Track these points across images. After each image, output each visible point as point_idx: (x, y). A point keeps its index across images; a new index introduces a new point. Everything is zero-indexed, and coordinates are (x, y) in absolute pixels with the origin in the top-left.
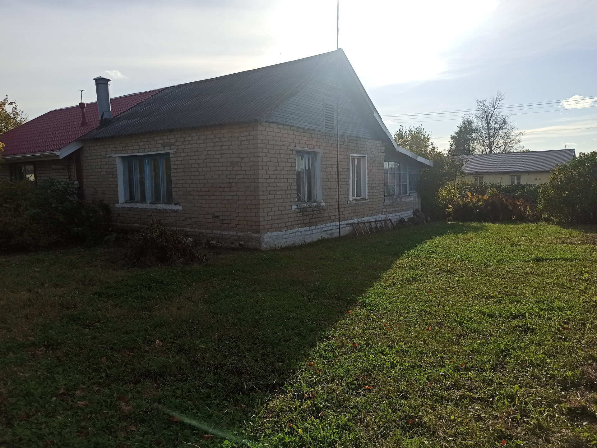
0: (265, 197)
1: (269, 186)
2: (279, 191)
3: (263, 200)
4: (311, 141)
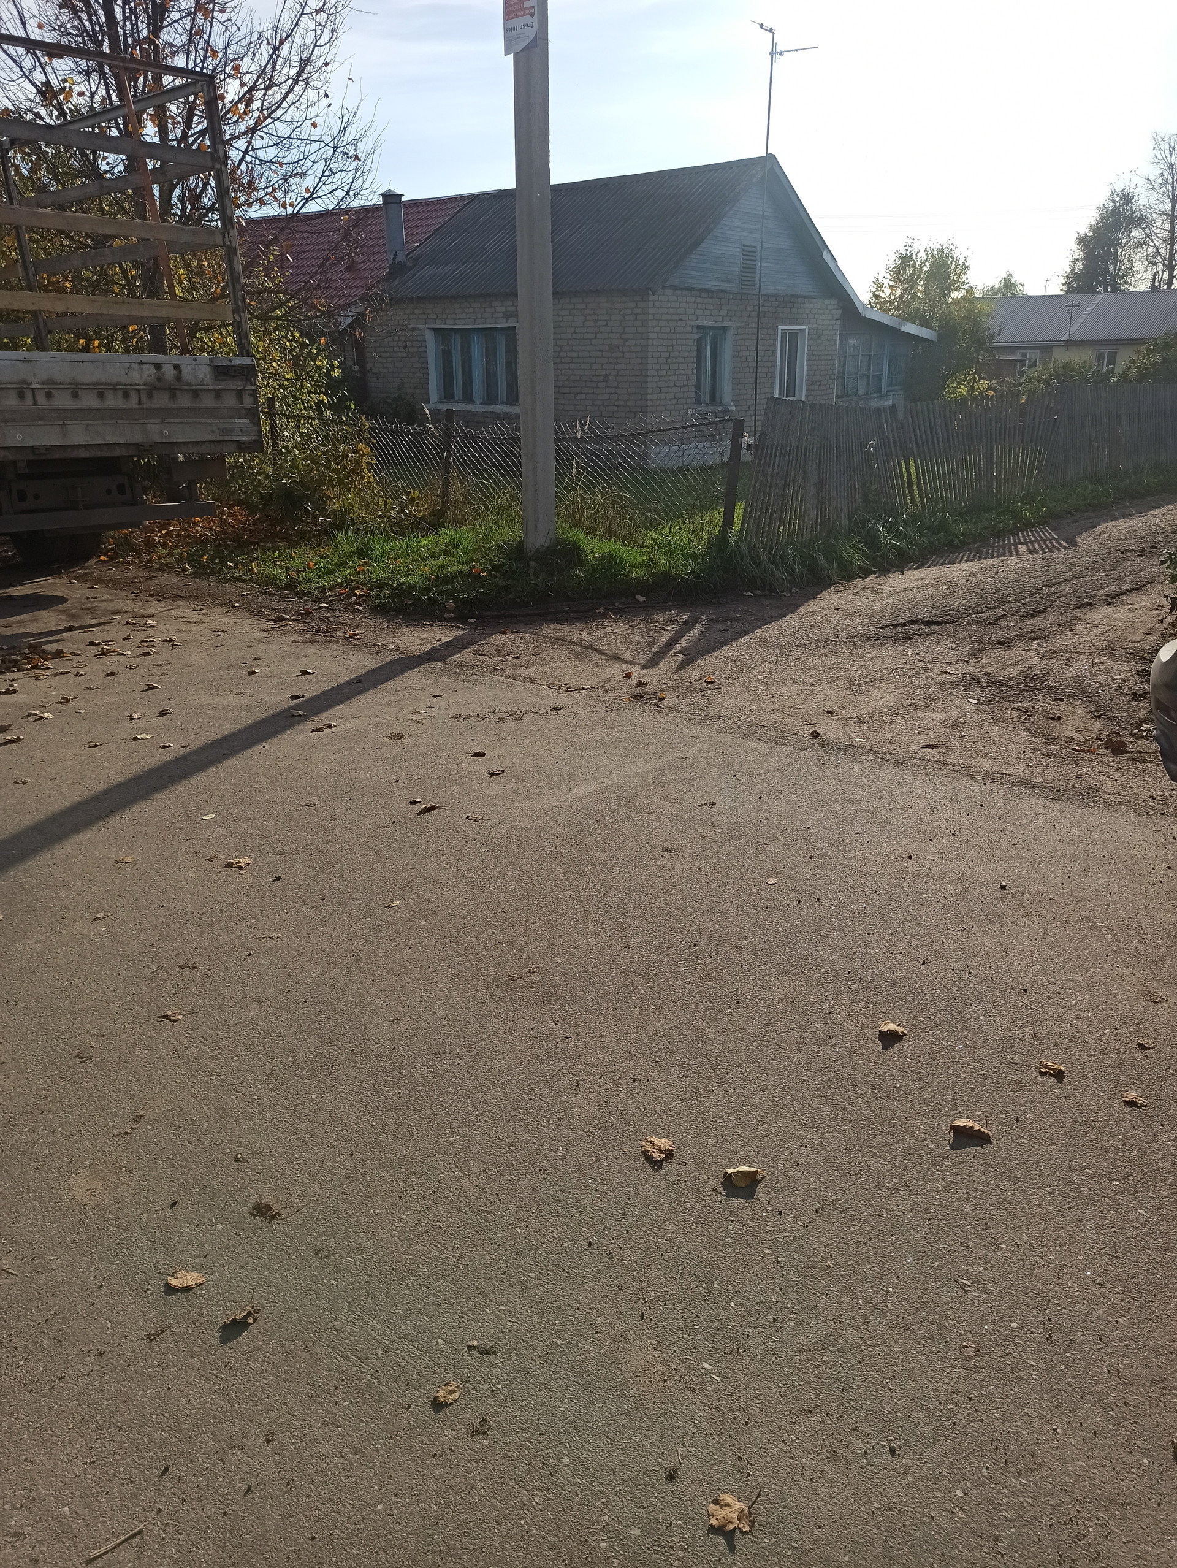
0: (654, 397)
1: (660, 381)
2: (672, 387)
3: (652, 401)
4: (719, 310)
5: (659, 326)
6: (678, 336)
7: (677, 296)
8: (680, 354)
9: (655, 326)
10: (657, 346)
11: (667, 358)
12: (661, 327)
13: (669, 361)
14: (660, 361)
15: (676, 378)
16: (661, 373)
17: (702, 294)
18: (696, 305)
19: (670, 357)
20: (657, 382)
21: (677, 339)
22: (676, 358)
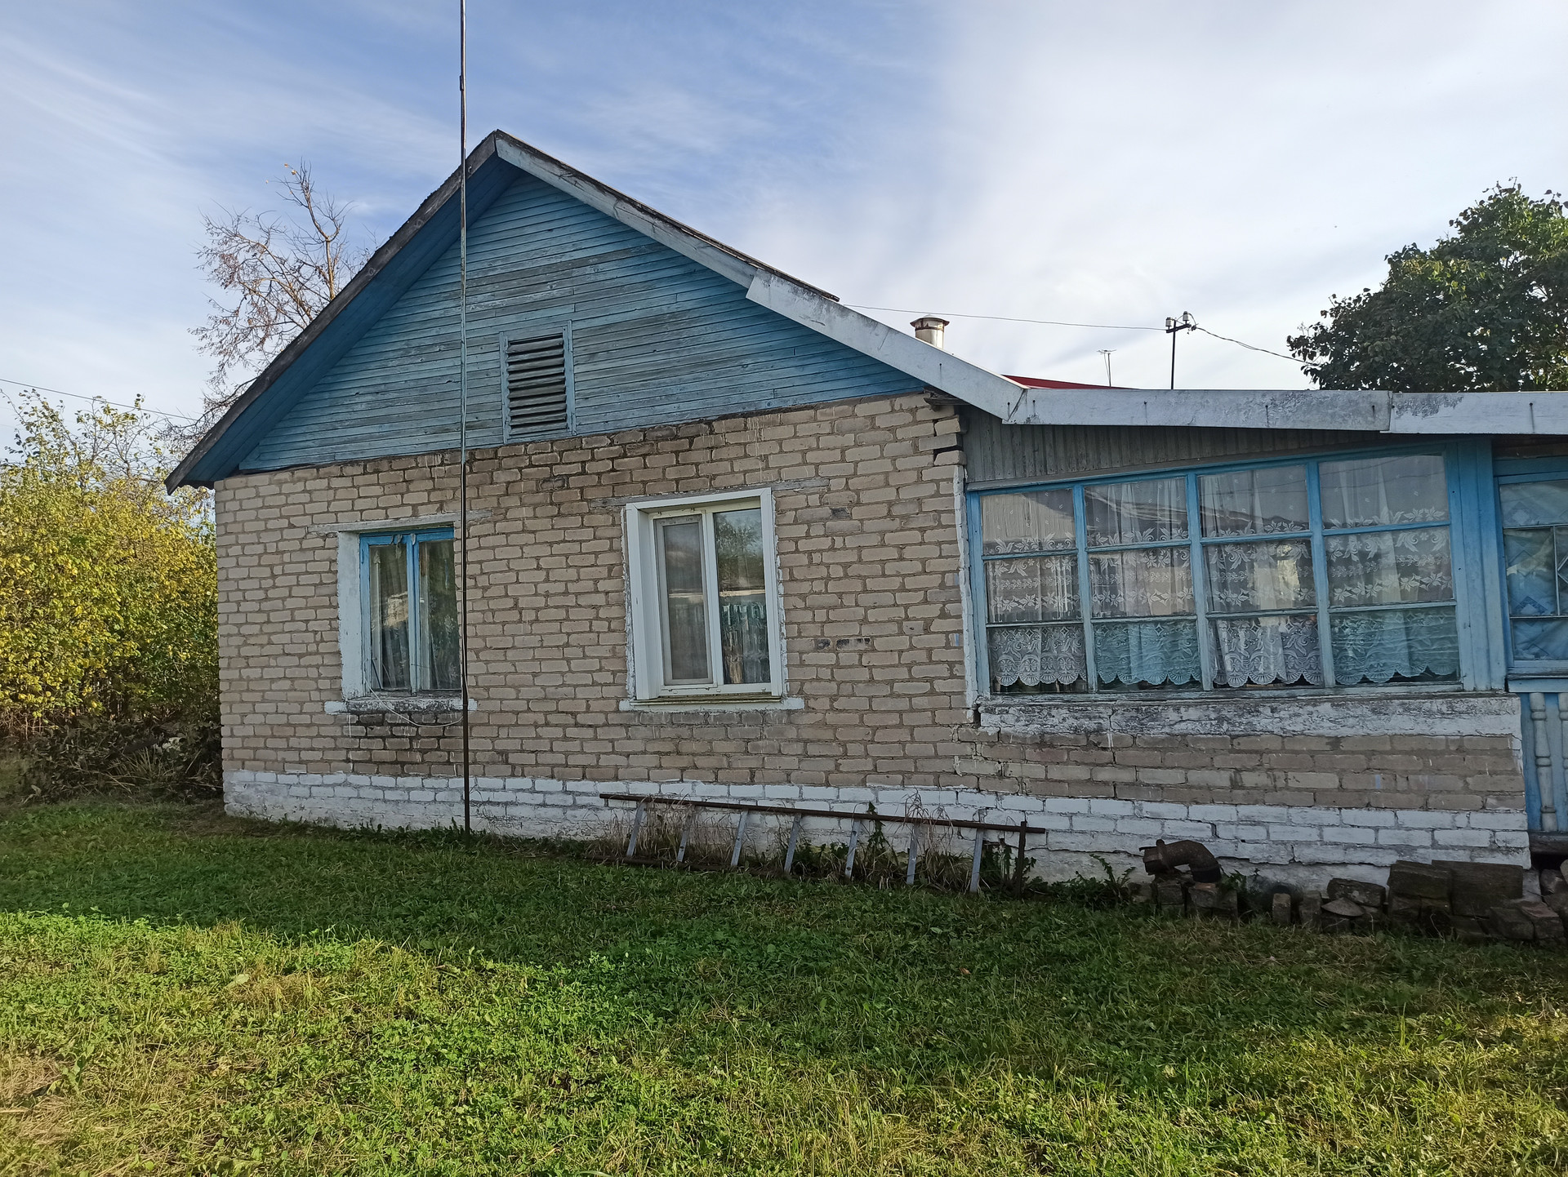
0: (234, 674)
1: (245, 644)
2: (276, 656)
3: (230, 681)
4: (402, 495)
5: (237, 544)
6: (286, 558)
7: (280, 483)
8: (296, 591)
9: (231, 546)
10: (236, 580)
11: (260, 601)
12: (243, 546)
13: (266, 606)
14: (244, 607)
15: (286, 638)
16: (245, 630)
17: (349, 470)
18: (332, 492)
19: (267, 599)
20: (239, 647)
21: (283, 564)
22: (283, 599)
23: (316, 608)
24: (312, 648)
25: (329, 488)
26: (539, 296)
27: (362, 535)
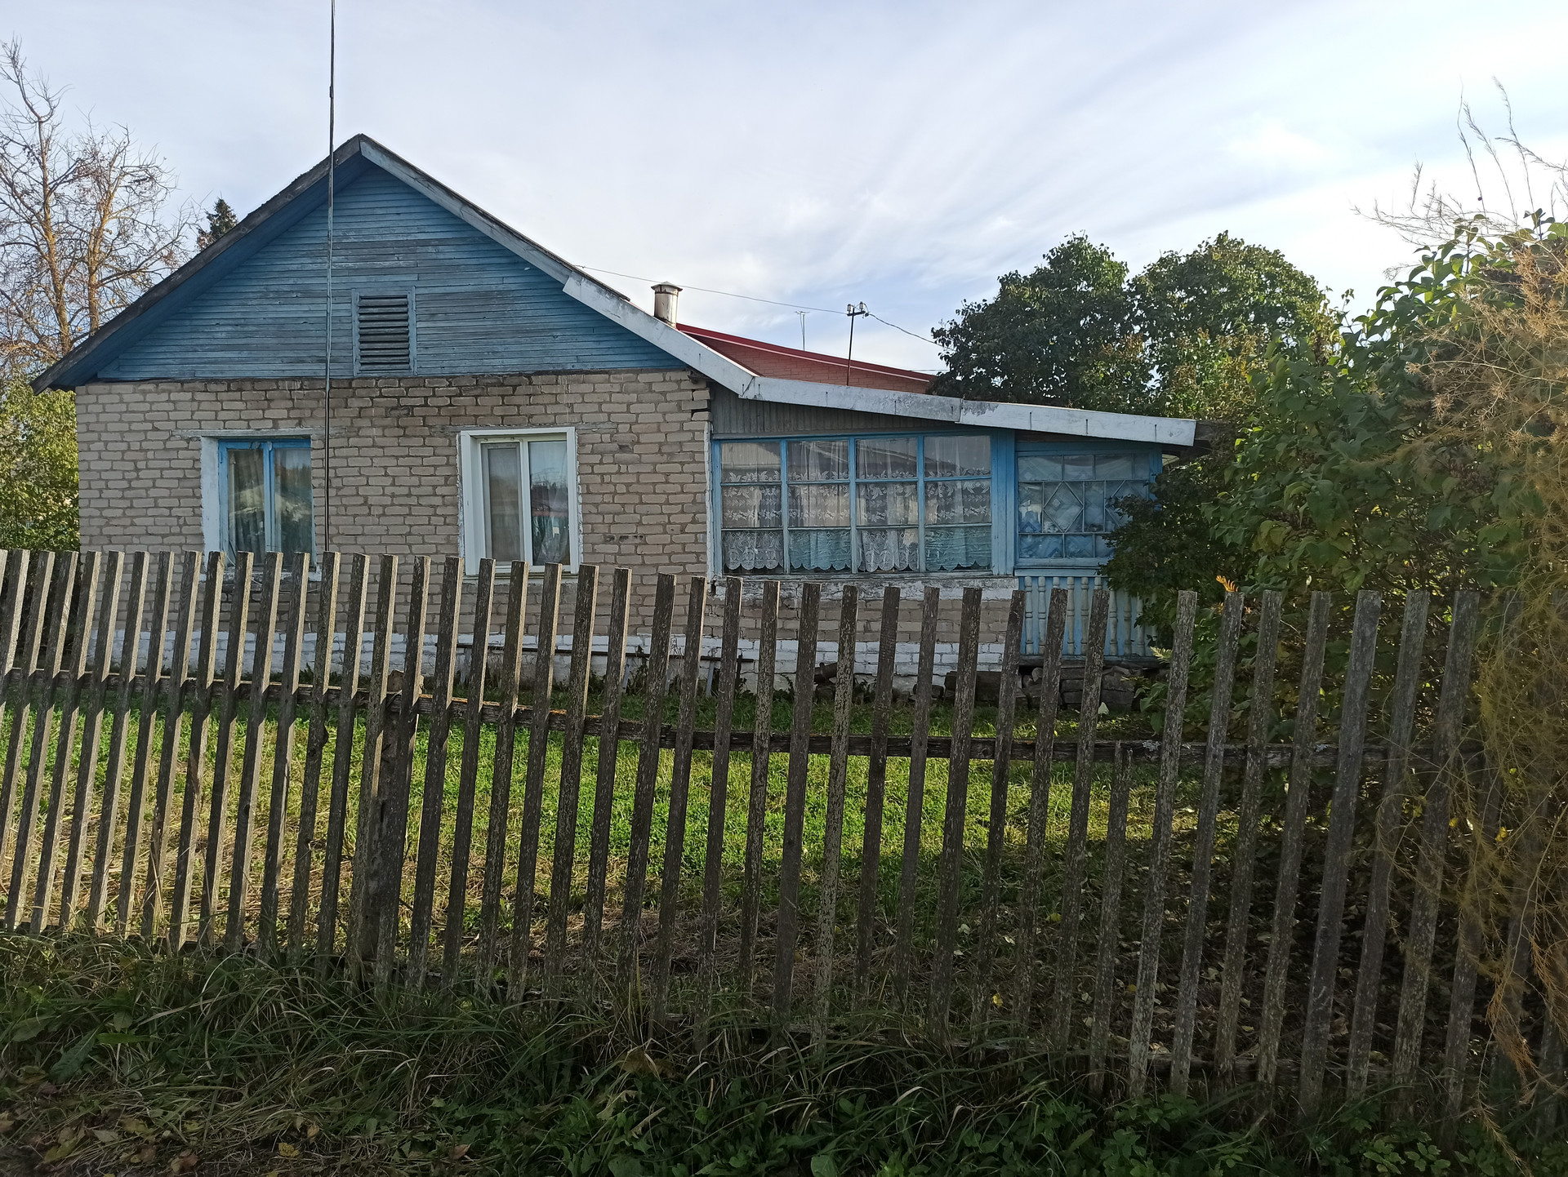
1: (107, 524)
2: (139, 536)
4: (264, 410)
5: (100, 440)
6: (150, 455)
7: (144, 393)
8: (159, 483)
9: (93, 442)
10: (99, 472)
11: (123, 490)
12: (106, 443)
13: (128, 494)
14: (106, 494)
15: (150, 521)
16: (107, 513)
17: (213, 387)
18: (196, 404)
19: (130, 488)
20: (101, 527)
21: (147, 460)
22: (147, 489)
23: (179, 498)
24: (176, 530)
25: (193, 400)
26: (387, 264)
27: (220, 440)
